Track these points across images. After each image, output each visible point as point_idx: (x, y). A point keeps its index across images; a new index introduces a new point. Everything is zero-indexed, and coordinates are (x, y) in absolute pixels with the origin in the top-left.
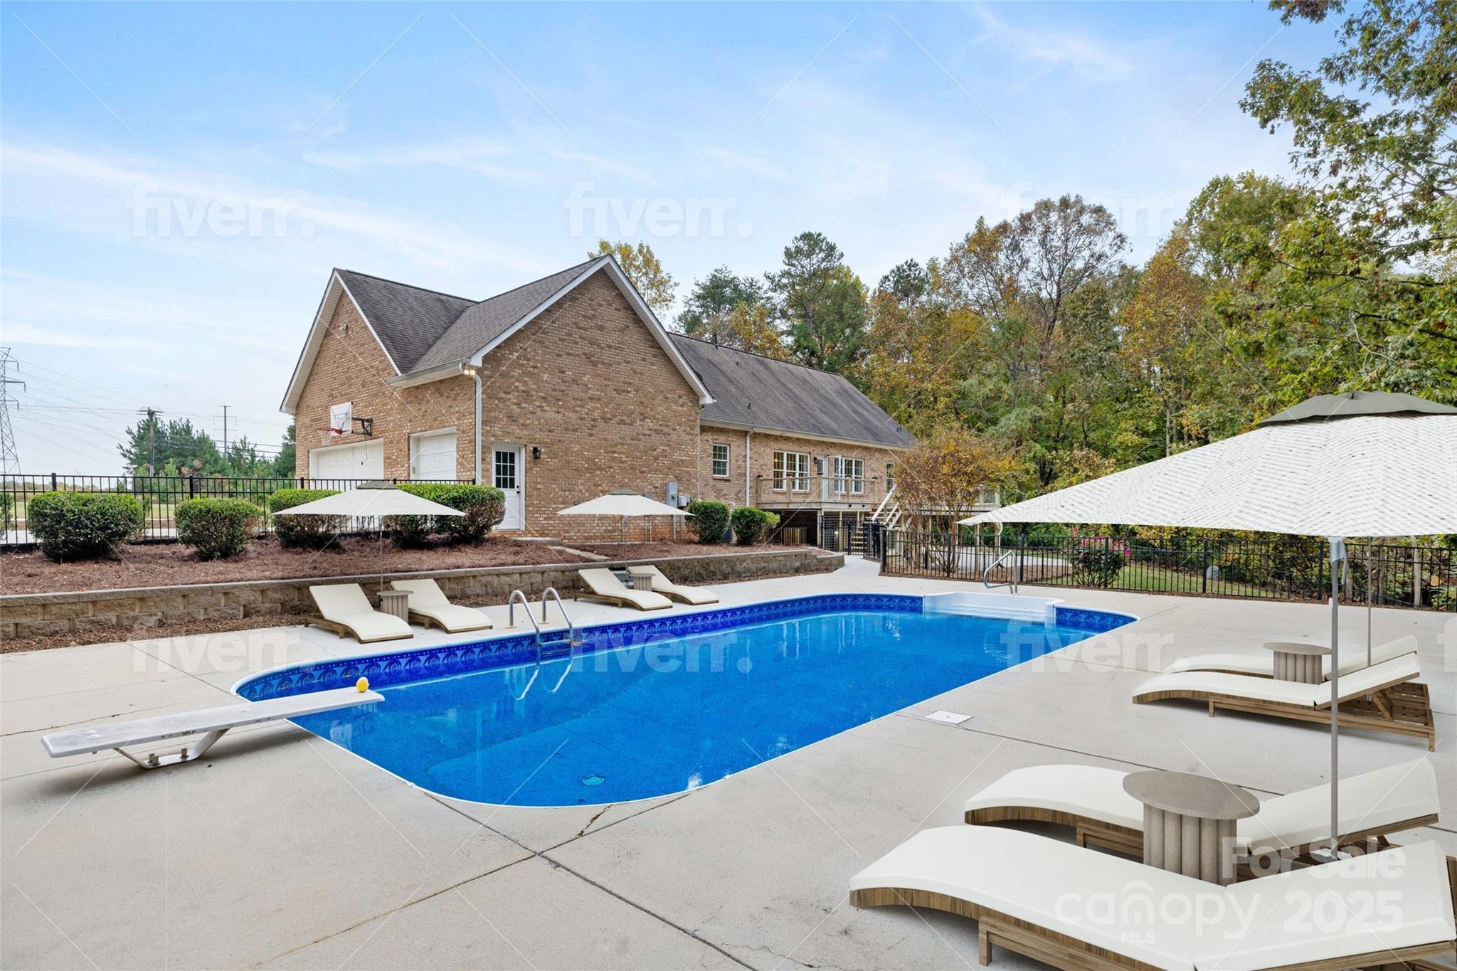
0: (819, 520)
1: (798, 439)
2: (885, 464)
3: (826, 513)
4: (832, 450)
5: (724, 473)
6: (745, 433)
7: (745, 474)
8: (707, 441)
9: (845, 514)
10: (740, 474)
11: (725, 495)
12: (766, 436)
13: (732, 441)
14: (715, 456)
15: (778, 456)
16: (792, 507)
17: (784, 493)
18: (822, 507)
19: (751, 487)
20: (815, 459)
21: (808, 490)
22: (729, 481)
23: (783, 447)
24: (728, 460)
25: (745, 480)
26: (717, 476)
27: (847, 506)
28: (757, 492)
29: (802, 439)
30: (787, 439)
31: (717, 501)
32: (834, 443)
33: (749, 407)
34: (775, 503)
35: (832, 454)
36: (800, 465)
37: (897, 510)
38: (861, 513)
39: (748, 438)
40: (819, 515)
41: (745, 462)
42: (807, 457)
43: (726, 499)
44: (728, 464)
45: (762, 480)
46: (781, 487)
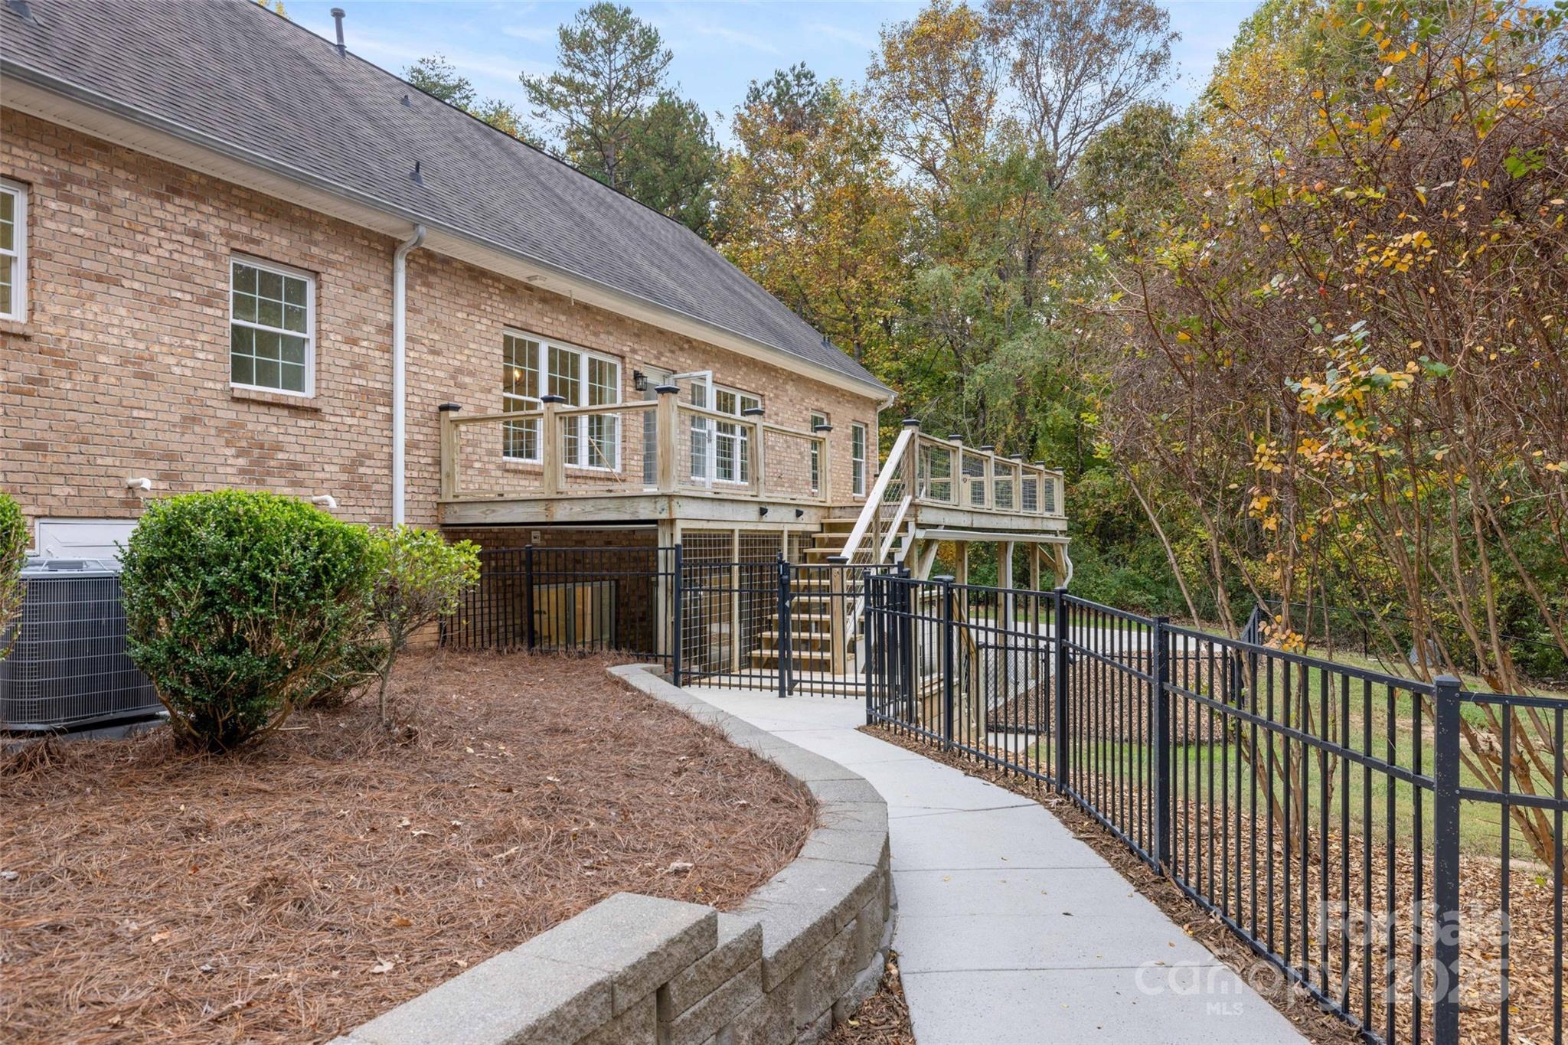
0: (665, 563)
1: (586, 308)
2: (808, 415)
3: (689, 537)
4: (684, 359)
5: (295, 380)
6: (389, 247)
7: (388, 398)
8: (197, 235)
9: (748, 539)
10: (366, 393)
11: (295, 466)
12: (476, 275)
13: (330, 264)
14: (242, 306)
15: (518, 352)
16: (561, 513)
17: (538, 474)
18: (678, 513)
19: (411, 446)
20: (638, 376)
21: (618, 469)
22: (314, 412)
23: (537, 324)
24: (310, 334)
25: (390, 418)
26: (254, 389)
27: (752, 513)
28: (438, 463)
29: (599, 311)
30: (552, 300)
31: (253, 490)
32: (689, 341)
33: (415, 175)
34: (502, 501)
35: (684, 370)
36: (592, 390)
37: (904, 527)
38: (791, 535)
39: (401, 264)
40: (663, 542)
41: (389, 349)
42: (613, 367)
43: (295, 483)
44: (310, 351)
45: (456, 423)
46: (531, 455)
